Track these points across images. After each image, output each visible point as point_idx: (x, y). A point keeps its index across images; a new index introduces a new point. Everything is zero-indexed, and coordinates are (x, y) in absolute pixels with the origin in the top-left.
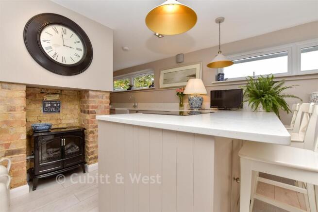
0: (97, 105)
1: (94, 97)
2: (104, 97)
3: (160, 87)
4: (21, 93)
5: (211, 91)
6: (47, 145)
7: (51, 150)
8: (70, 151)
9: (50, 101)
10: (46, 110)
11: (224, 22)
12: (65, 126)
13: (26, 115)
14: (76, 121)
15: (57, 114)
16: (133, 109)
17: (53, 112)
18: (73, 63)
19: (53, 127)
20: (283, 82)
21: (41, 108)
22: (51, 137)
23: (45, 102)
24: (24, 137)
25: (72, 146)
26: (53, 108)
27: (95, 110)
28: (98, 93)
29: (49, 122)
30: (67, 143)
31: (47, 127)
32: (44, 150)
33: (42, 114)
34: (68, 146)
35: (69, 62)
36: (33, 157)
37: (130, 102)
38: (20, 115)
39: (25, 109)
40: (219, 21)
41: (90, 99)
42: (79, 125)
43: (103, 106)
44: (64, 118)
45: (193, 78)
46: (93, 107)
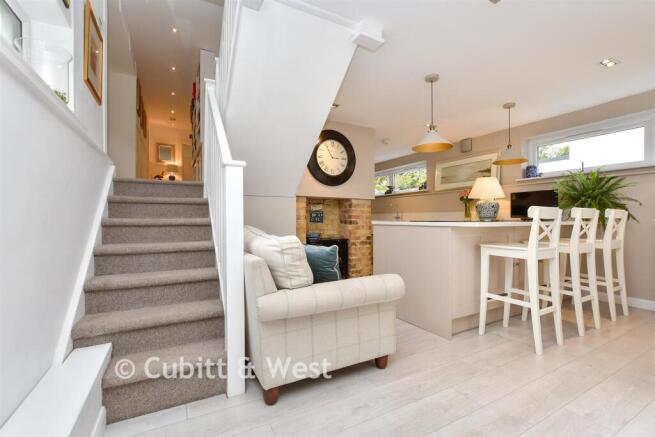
0: (358, 214)
1: (356, 206)
2: (365, 206)
3: (436, 189)
5: (512, 194)
9: (315, 211)
10: (313, 221)
15: (320, 224)
17: (318, 222)
18: (339, 173)
23: (312, 213)
26: (318, 218)
27: (358, 220)
28: (361, 202)
31: (317, 236)
33: (309, 224)
35: (336, 173)
39: (305, 218)
41: (352, 208)
43: (364, 215)
44: (326, 228)
45: (487, 174)
46: (355, 217)
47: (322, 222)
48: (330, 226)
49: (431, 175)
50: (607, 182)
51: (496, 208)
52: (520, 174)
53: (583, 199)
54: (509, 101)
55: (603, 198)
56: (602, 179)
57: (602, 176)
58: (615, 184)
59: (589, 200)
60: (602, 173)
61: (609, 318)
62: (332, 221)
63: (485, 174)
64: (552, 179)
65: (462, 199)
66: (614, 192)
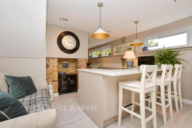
0: (81, 65)
1: (80, 61)
2: (85, 61)
3: (114, 55)
4: (56, 61)
5: (138, 57)
6: (64, 80)
7: (65, 82)
8: (71, 83)
9: (65, 63)
10: (64, 67)
11: (139, 23)
12: (70, 73)
13: (58, 69)
14: (74, 71)
15: (67, 68)
16: (100, 66)
17: (66, 67)
18: (72, 49)
19: (66, 73)
20: (180, 51)
21: (62, 66)
22: (65, 77)
23: (63, 64)
24: (57, 76)
25: (72, 81)
26: (66, 66)
27: (81, 67)
28: (82, 60)
29: (65, 71)
30: (70, 80)
31: (64, 73)
32: (63, 81)
33: (63, 68)
34: (71, 81)
35: (71, 48)
36: (60, 84)
37: (99, 63)
38: (56, 68)
39: (57, 67)
40: (136, 22)
41: (79, 62)
42: (75, 73)
43: (84, 65)
44: (70, 70)
45: (130, 50)
46: (80, 66)
47: (68, 67)
48: (71, 69)
49: (112, 50)
50: (173, 53)
51: (133, 62)
52: (141, 50)
53: (165, 59)
54: (137, 20)
55: (172, 59)
56: (171, 52)
57: (171, 51)
58: (176, 54)
59: (167, 60)
60: (171, 49)
61: (176, 111)
62: (72, 67)
63: (129, 50)
64: (153, 52)
65: (121, 59)
66: (176, 57)
